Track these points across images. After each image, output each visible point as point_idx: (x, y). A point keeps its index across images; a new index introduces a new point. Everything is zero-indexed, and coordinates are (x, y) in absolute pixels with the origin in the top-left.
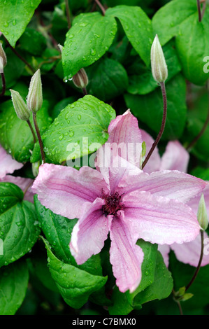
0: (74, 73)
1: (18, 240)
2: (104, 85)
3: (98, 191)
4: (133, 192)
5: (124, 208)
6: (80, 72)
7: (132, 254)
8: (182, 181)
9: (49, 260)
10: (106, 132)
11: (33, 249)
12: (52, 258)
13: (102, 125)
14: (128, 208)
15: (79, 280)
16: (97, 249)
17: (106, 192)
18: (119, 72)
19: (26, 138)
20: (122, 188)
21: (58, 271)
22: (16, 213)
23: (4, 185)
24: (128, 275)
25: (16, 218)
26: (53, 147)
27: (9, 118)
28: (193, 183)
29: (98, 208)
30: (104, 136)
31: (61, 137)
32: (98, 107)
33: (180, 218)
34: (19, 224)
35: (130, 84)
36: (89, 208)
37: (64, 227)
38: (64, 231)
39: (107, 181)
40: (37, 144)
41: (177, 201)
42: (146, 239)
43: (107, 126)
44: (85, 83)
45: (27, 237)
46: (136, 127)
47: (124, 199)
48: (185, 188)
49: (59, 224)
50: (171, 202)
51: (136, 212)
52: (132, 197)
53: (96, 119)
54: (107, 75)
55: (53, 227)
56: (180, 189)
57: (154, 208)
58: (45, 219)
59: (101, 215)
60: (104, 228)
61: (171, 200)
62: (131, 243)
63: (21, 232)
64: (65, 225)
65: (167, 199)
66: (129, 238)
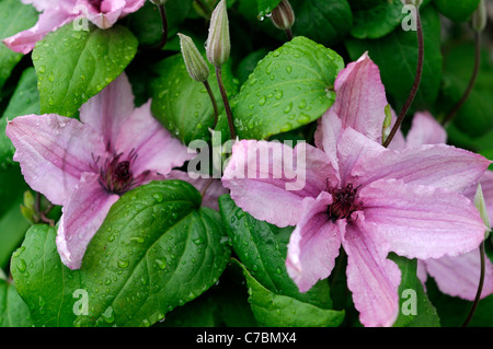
0: (274, 6)
1: (197, 265)
2: (316, 26)
3: (321, 183)
4: (375, 182)
5: (363, 207)
6: (282, 4)
7: (379, 275)
8: (450, 161)
9: (250, 292)
10: (332, 90)
11: (220, 279)
12: (255, 288)
13: (324, 80)
14: (367, 207)
15: (302, 319)
16: (325, 272)
17: (333, 184)
18: (338, 6)
19: (201, 112)
20: (357, 177)
21: (266, 307)
22: (192, 226)
23: (172, 184)
24: (376, 306)
25: (193, 234)
26: (251, 117)
27: (173, 81)
28: (468, 162)
29: (322, 209)
30: (329, 95)
31: (262, 101)
32: (315, 52)
33: (450, 217)
34: (198, 241)
35: (355, 24)
36: (311, 207)
37: (270, 242)
38: (269, 248)
39: (336, 166)
40: (222, 117)
41: (446, 190)
42: (400, 252)
43: (333, 81)
44: (290, 20)
45: (211, 262)
46: (376, 80)
47: (361, 194)
48: (455, 173)
49: (261, 238)
50: (438, 193)
51: (381, 214)
52: (373, 190)
53: (314, 71)
54: (319, 10)
55: (252, 243)
56: (447, 175)
57: (410, 205)
58: (239, 232)
59: (327, 221)
60: (333, 239)
61: (437, 189)
62: (377, 260)
63: (202, 254)
64: (271, 238)
65: (431, 189)
66: (373, 252)
